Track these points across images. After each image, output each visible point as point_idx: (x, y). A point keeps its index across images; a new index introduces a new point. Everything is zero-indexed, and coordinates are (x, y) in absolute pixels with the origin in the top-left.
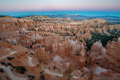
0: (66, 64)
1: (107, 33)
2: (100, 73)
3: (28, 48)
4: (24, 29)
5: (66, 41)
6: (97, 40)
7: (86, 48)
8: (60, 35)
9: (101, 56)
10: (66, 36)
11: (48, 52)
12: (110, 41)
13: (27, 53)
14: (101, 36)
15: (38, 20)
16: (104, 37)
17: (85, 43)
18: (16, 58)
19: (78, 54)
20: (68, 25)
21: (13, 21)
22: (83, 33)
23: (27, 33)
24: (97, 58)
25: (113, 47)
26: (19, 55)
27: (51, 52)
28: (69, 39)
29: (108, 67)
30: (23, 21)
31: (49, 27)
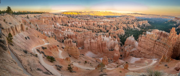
0: (99, 59)
1: (137, 28)
2: (134, 61)
3: (60, 42)
4: (58, 24)
5: (99, 37)
6: (130, 35)
7: (120, 43)
8: (93, 32)
9: (134, 48)
10: (99, 32)
11: (80, 48)
12: (141, 35)
13: (58, 46)
14: (133, 31)
15: (71, 17)
16: (136, 32)
17: (119, 39)
18: (49, 49)
19: (112, 49)
20: (101, 22)
21: (51, 16)
22: (116, 29)
23: (60, 28)
24: (131, 51)
25: (143, 40)
26: (51, 47)
27: (83, 48)
28: (102, 36)
29: (141, 56)
30: (58, 17)
31: (82, 23)
